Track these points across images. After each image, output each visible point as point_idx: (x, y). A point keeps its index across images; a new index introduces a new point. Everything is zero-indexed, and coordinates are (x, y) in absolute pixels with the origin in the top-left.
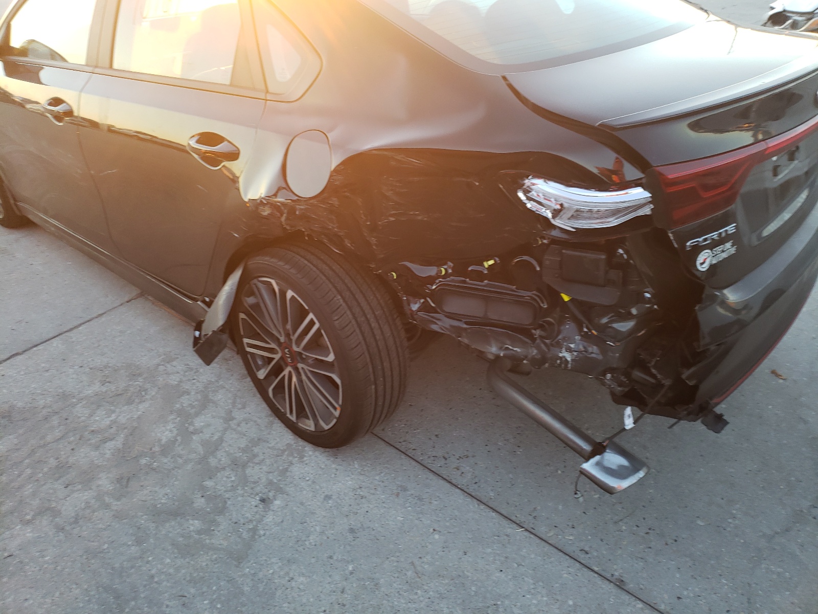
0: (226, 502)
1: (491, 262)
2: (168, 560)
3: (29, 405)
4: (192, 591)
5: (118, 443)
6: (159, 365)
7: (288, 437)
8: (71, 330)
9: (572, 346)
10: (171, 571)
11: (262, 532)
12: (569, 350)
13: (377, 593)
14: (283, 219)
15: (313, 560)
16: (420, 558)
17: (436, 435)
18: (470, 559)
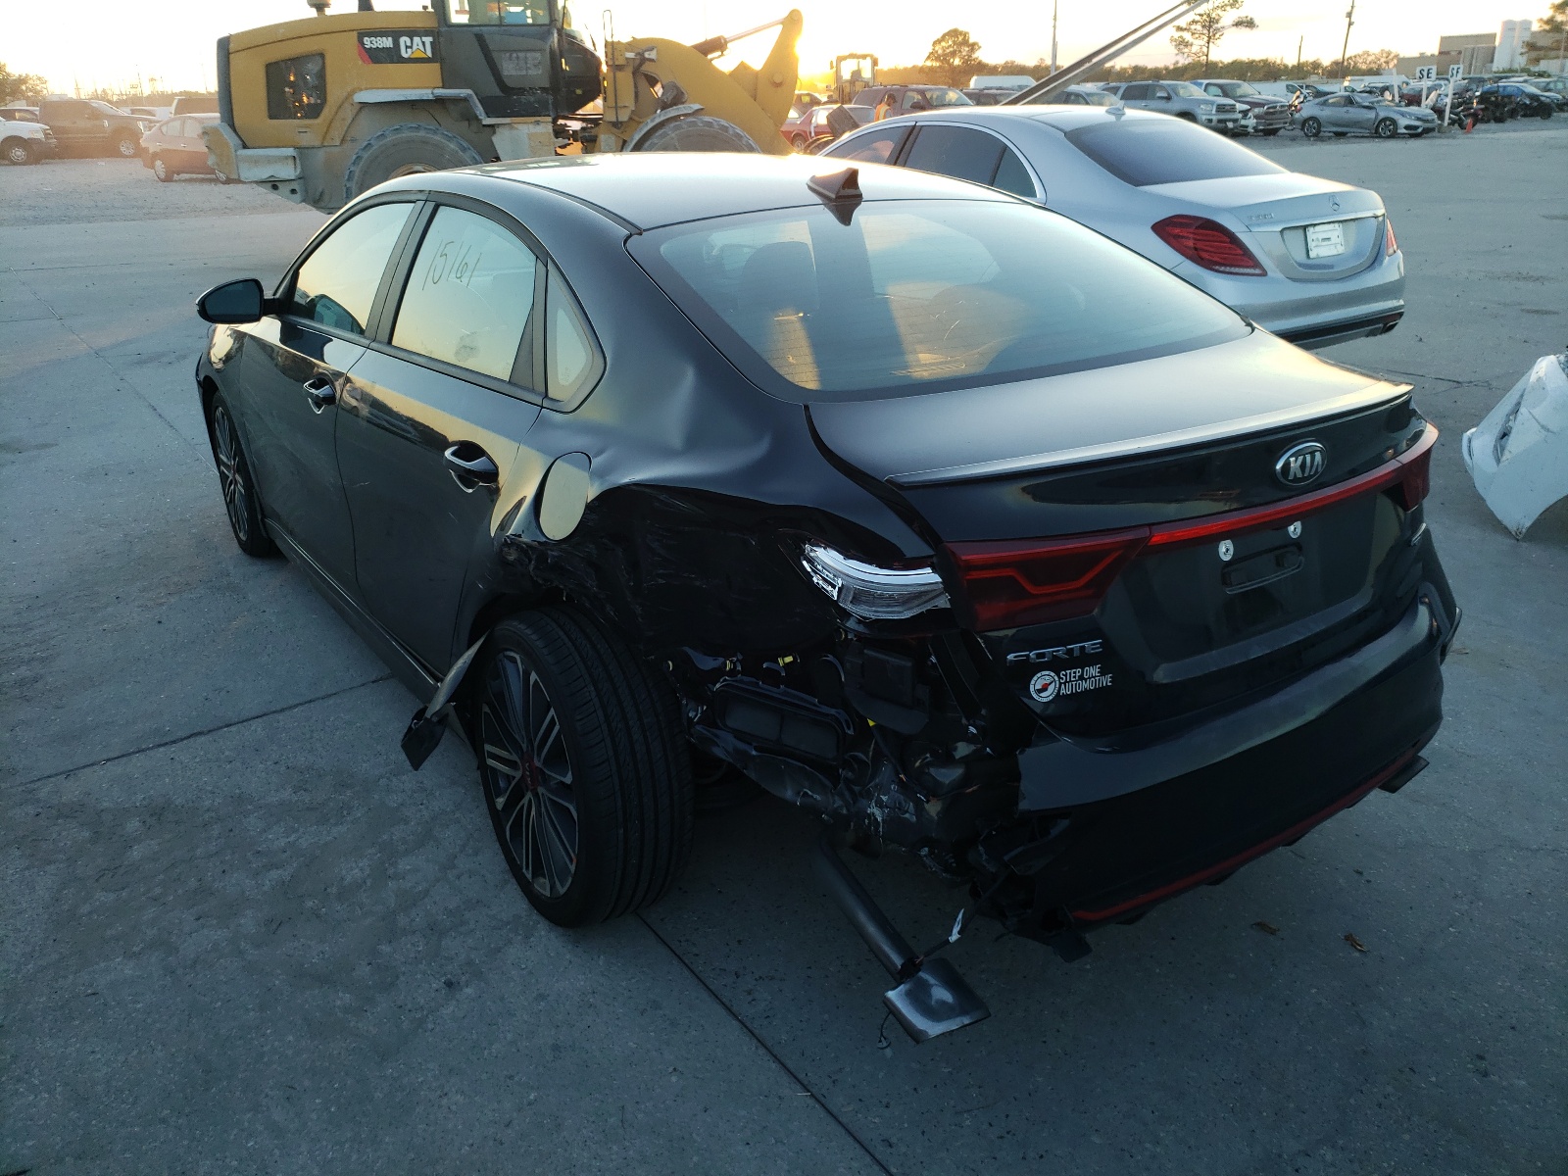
0: (397, 977)
1: (789, 659)
2: (291, 1038)
3: (191, 804)
4: (307, 1083)
5: (284, 874)
6: (382, 777)
7: (520, 905)
8: (282, 710)
9: (884, 798)
10: (290, 1052)
11: (430, 1026)
12: (880, 805)
13: (555, 1136)
14: (531, 567)
15: (484, 1076)
16: (637, 1102)
17: (739, 941)
18: (709, 1120)
